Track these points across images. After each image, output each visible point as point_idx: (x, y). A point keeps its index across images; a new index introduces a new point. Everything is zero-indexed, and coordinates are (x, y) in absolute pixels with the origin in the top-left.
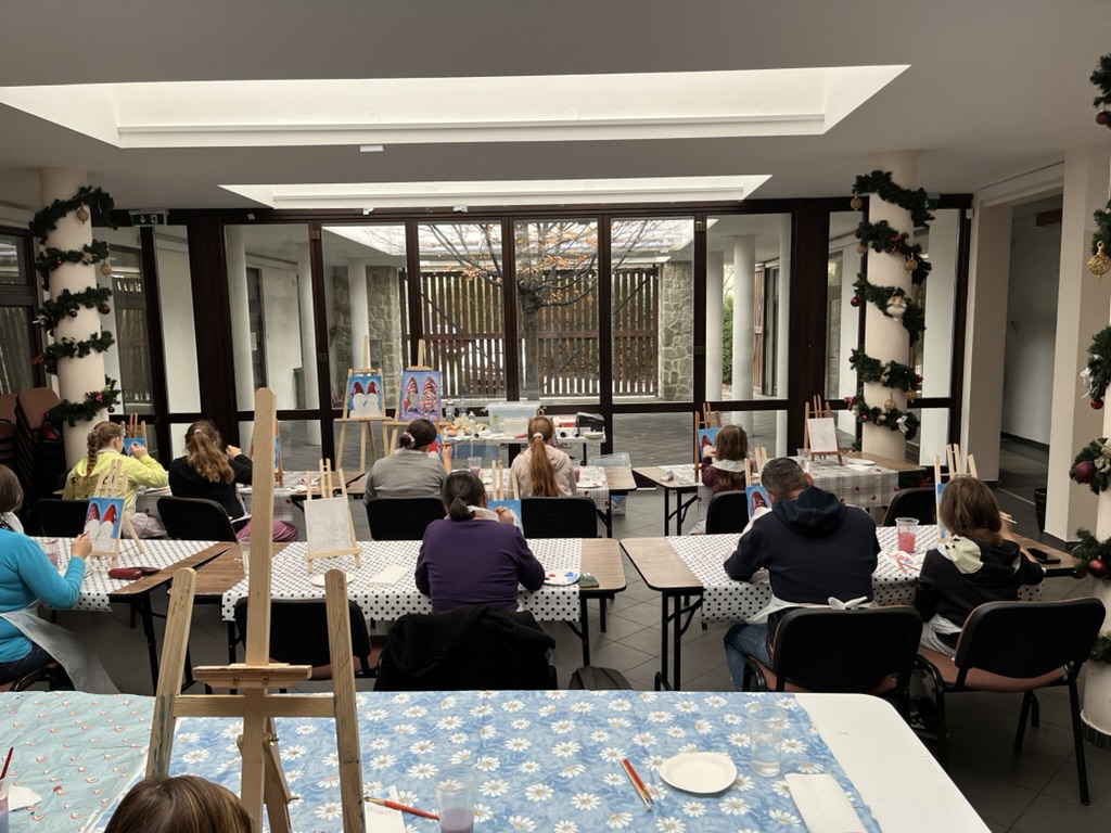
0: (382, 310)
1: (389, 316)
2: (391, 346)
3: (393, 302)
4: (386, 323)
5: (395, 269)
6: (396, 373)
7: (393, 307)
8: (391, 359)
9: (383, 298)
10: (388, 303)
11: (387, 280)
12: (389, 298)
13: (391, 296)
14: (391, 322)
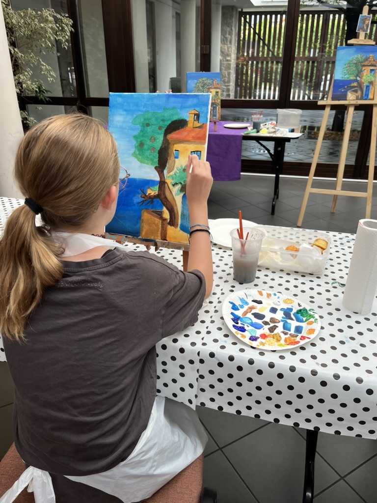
0: (226, 38)
1: (231, 43)
2: (230, 64)
3: (234, 32)
4: (228, 48)
5: (236, 8)
6: (231, 84)
7: (233, 36)
8: (229, 74)
9: (228, 29)
10: (230, 34)
11: (231, 17)
12: (231, 29)
13: (233, 28)
14: (231, 47)
